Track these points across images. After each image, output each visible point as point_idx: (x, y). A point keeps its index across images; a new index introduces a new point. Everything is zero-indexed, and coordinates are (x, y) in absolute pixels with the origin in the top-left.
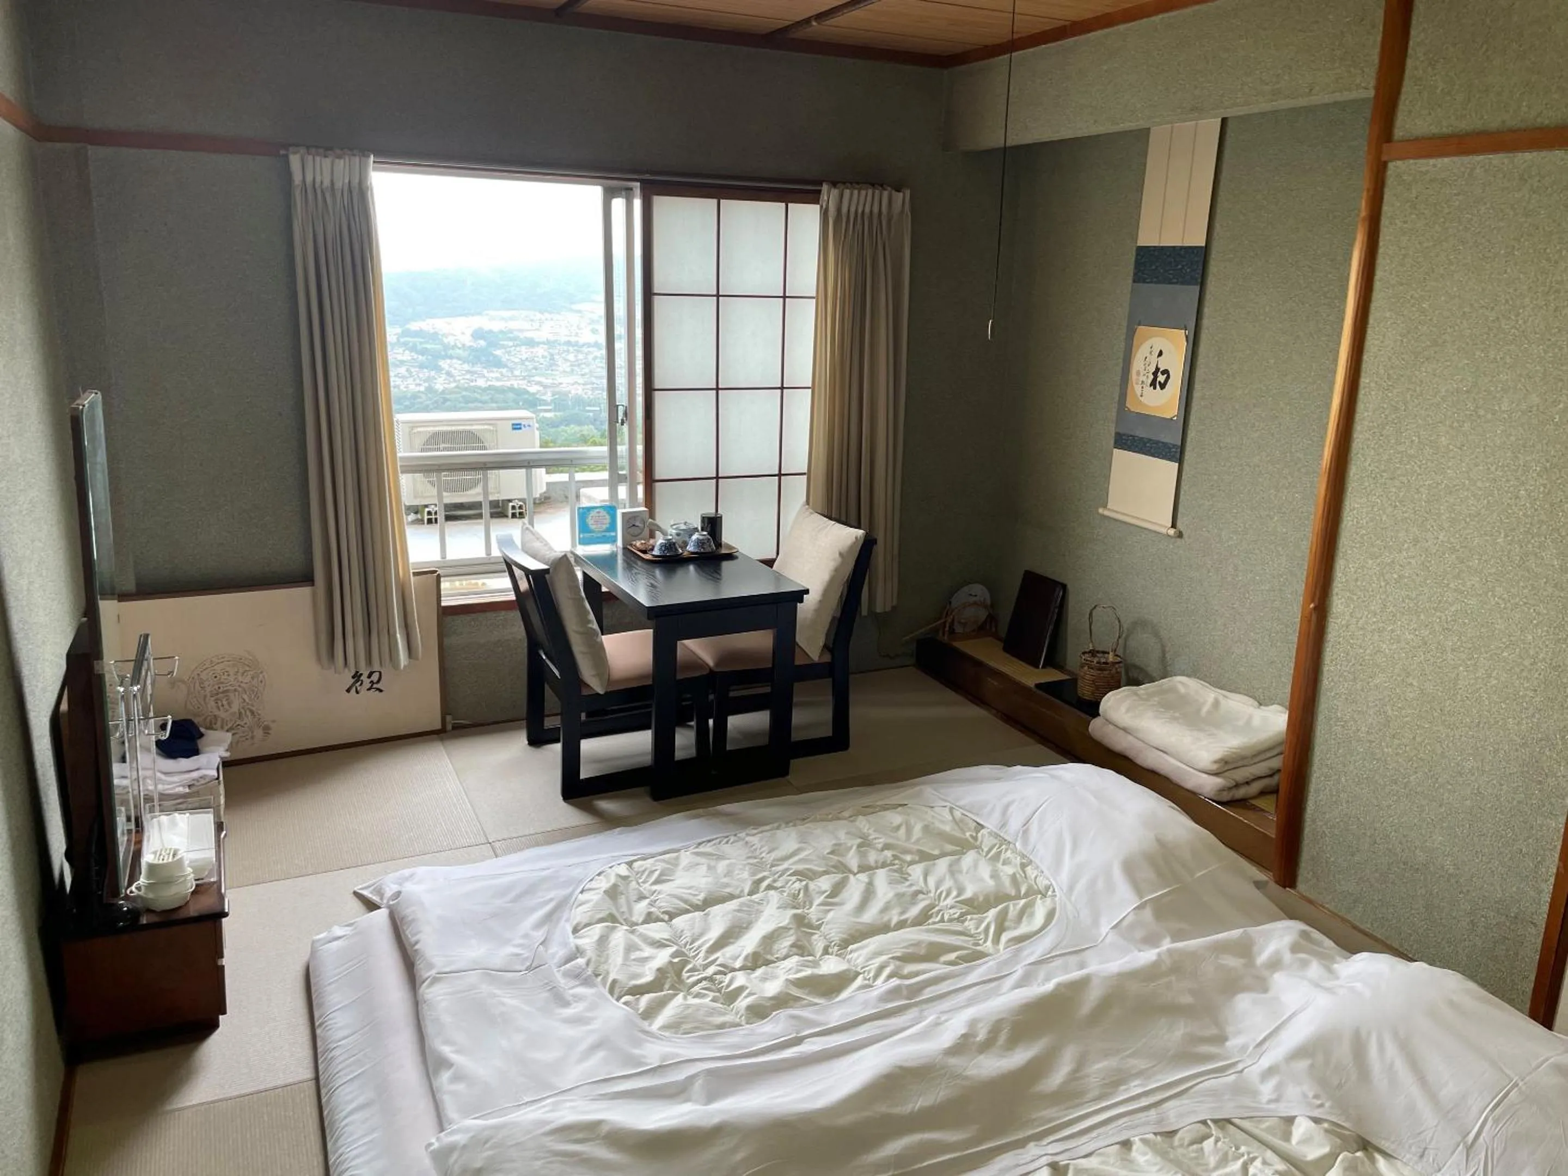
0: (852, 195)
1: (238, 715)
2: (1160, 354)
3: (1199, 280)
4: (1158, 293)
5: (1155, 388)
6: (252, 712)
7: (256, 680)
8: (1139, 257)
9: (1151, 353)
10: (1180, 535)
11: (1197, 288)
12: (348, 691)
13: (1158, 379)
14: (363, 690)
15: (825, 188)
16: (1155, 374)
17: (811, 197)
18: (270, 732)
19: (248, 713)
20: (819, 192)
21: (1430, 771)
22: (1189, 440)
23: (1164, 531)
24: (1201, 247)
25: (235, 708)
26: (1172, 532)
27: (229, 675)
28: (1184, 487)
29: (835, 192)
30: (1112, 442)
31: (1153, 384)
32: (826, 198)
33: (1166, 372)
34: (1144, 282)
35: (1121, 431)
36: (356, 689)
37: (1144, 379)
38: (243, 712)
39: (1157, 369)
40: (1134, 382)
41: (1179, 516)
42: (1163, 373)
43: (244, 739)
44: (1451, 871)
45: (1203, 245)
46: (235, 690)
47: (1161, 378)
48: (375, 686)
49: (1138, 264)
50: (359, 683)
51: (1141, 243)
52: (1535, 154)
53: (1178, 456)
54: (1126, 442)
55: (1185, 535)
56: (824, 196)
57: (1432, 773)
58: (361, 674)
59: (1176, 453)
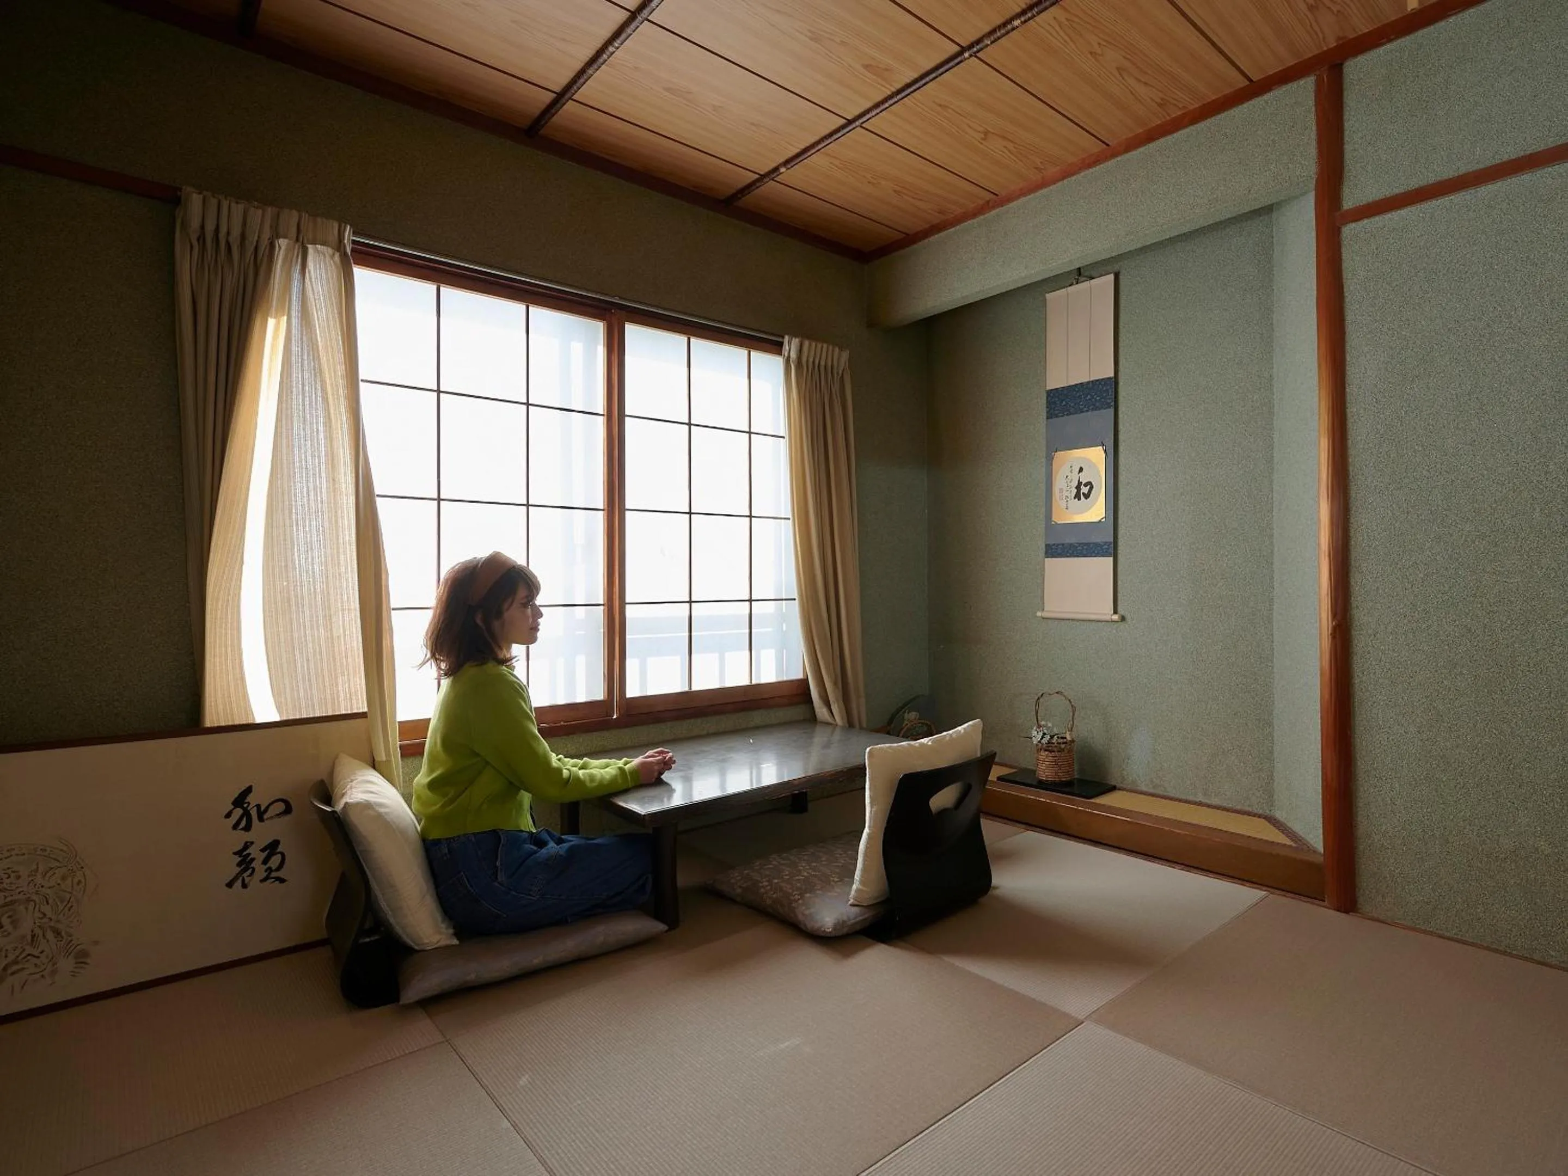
0: (810, 345)
1: (29, 938)
2: (1081, 470)
3: (1113, 404)
4: (1071, 423)
5: (1079, 499)
6: (57, 933)
7: (69, 881)
8: (1049, 399)
9: (1071, 472)
10: (1123, 619)
11: (1112, 410)
12: (230, 885)
13: (1082, 492)
14: (254, 882)
15: (787, 338)
16: (1078, 488)
17: (775, 347)
18: (88, 961)
19: (50, 935)
20: (781, 345)
21: (1500, 754)
22: (1120, 536)
23: (1108, 618)
24: (1110, 379)
25: (26, 927)
26: (1116, 617)
27: (19, 877)
28: (1120, 577)
29: (796, 341)
30: (1044, 555)
31: (1078, 496)
32: (787, 348)
33: (1089, 484)
34: (1057, 416)
35: (1051, 542)
36: (243, 880)
37: (1067, 494)
38: (38, 931)
39: (1080, 483)
40: (1058, 499)
41: (1119, 603)
42: (1086, 485)
43: (38, 976)
44: (1549, 851)
45: (1112, 375)
46: (29, 900)
47: (1085, 490)
48: (274, 874)
49: (1049, 404)
50: (250, 871)
51: (1048, 388)
52: (1499, 184)
53: (1111, 551)
54: (1053, 551)
55: (1128, 617)
56: (786, 347)
57: (1503, 756)
58: (253, 860)
59: (1111, 549)
